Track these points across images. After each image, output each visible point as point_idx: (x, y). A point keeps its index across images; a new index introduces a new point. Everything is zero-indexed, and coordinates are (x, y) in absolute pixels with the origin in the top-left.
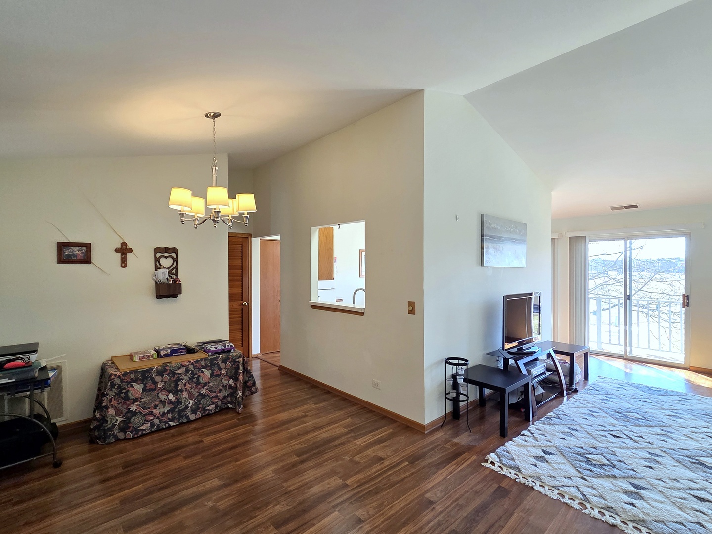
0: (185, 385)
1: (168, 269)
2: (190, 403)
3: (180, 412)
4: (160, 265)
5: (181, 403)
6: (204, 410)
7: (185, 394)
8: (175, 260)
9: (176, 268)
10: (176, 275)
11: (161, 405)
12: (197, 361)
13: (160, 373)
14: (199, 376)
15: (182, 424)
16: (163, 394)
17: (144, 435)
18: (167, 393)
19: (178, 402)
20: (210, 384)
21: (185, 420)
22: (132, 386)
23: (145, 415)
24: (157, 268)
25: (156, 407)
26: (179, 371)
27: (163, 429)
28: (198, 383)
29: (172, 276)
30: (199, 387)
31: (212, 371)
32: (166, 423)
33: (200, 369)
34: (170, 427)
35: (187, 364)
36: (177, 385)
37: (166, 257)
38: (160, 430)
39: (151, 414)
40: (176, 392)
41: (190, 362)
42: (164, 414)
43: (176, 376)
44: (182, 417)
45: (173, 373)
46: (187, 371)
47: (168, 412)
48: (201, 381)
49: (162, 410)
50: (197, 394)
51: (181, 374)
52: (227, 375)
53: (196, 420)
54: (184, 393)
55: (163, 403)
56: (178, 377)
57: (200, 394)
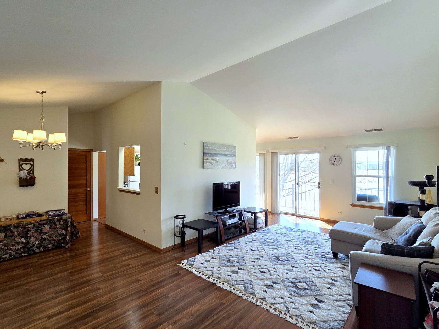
0: (33, 234)
1: (27, 170)
2: (35, 243)
3: (29, 248)
4: (22, 168)
5: (30, 243)
6: (45, 247)
7: (33, 239)
8: (33, 165)
9: (33, 170)
10: (33, 173)
11: (16, 245)
12: (41, 221)
13: (16, 227)
14: (42, 229)
15: (30, 255)
16: (17, 239)
17: (4, 261)
18: (20, 238)
19: (28, 243)
20: (49, 233)
21: (33, 253)
23: (6, 250)
24: (20, 170)
25: (13, 245)
26: (29, 226)
27: (18, 258)
28: (41, 232)
29: (30, 174)
30: (42, 234)
31: (51, 226)
32: (19, 254)
33: (42, 225)
34: (22, 256)
35: (34, 222)
36: (27, 233)
37: (26, 164)
39: (10, 249)
40: (26, 237)
41: (36, 221)
42: (18, 249)
43: (27, 229)
44: (30, 251)
45: (24, 227)
46: (34, 226)
47: (21, 248)
48: (43, 231)
49: (17, 247)
51: (30, 228)
52: (60, 228)
53: (39, 252)
55: (18, 243)
56: (28, 229)
57: (42, 238)
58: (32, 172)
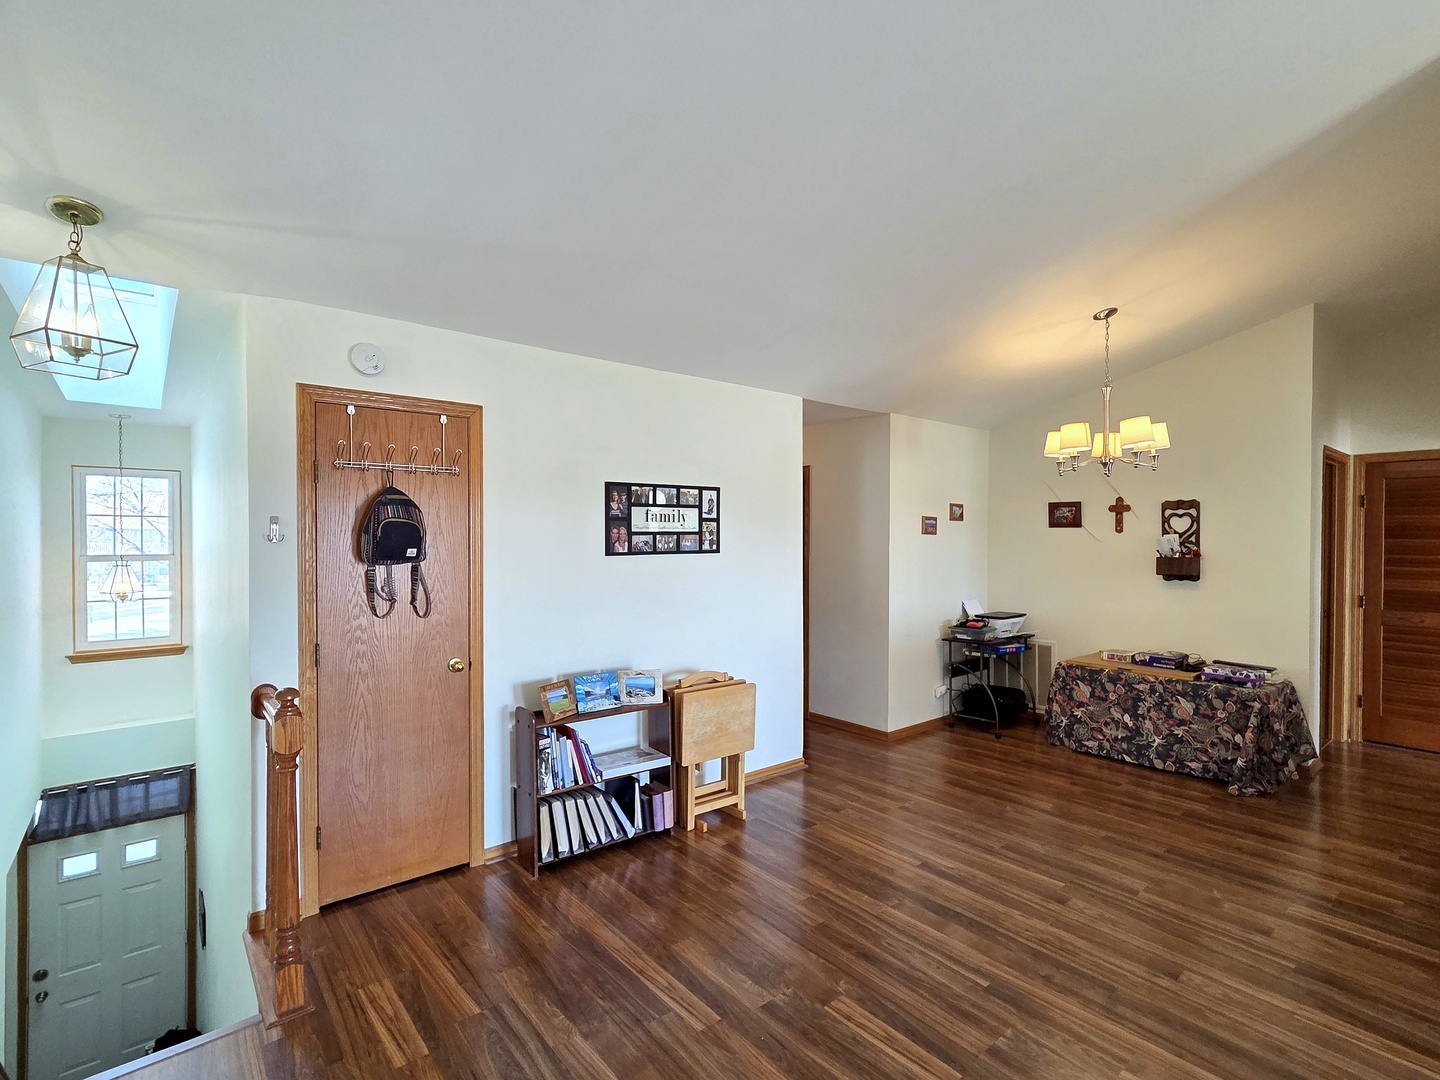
0: (1149, 711)
1: (1181, 535)
2: (1154, 741)
3: (1140, 748)
4: (1170, 527)
5: (1142, 736)
6: (1180, 762)
7: (1148, 725)
8: (1196, 520)
9: (1197, 533)
10: (1197, 543)
11: (1112, 725)
12: (1170, 681)
13: (1114, 679)
14: (1172, 705)
15: (1141, 766)
16: (1115, 711)
17: (1087, 754)
18: (1121, 711)
19: (1137, 732)
20: (1193, 726)
21: (1147, 764)
22: (1077, 684)
23: (1093, 729)
24: (1165, 532)
25: (1106, 724)
26: (1141, 687)
27: (1113, 759)
28: (1169, 715)
29: (1188, 546)
30: (1171, 722)
31: (1197, 705)
32: (1119, 753)
33: (1173, 694)
34: (1123, 761)
35: (1153, 680)
36: (1136, 707)
37: (1180, 516)
38: (1108, 758)
39: (1101, 731)
40: (1135, 716)
41: (1157, 679)
42: (1116, 739)
43: (1135, 692)
44: (1143, 756)
45: (1129, 686)
46: (1153, 690)
47: (1123, 739)
48: (1175, 714)
49: (1114, 733)
50: (1167, 732)
51: (1142, 692)
52: (1228, 722)
53: (1163, 771)
54: (1146, 722)
55: (1117, 723)
56: (1138, 694)
57: (1171, 734)
58: (1193, 539)
